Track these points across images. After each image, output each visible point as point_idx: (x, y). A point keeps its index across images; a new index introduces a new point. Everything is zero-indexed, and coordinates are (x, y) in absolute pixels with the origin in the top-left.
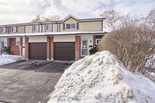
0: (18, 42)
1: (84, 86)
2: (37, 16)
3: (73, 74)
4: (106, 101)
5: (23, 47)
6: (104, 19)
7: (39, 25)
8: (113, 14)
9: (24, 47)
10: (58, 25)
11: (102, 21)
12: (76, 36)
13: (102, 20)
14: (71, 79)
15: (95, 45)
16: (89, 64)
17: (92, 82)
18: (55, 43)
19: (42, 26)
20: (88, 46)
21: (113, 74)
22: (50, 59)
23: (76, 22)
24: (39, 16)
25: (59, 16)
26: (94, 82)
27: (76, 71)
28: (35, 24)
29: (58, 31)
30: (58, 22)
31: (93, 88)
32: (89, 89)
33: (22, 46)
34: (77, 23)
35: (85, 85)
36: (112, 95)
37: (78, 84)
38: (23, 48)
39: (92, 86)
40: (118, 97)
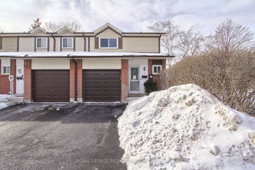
0: (5, 68)
1: (182, 139)
2: (36, 20)
3: (145, 123)
4: (230, 156)
5: (16, 78)
6: (162, 35)
7: (48, 37)
8: (170, 28)
9: (19, 78)
10: (85, 39)
11: (159, 37)
12: (122, 60)
13: (159, 35)
14: (148, 131)
15: (152, 75)
16: (166, 105)
17: (195, 132)
18: (84, 71)
19: (55, 39)
20: (140, 76)
21: (222, 117)
22: (76, 100)
23: (117, 37)
24: (38, 20)
25: (79, 24)
26: (197, 131)
27: (146, 117)
28: (41, 35)
29: (85, 51)
30: (85, 35)
31: (199, 140)
32: (193, 142)
33: (15, 76)
34: (119, 38)
35: (183, 136)
36: (236, 147)
37: (168, 137)
38: (17, 80)
39: (196, 138)
40: (245, 148)
